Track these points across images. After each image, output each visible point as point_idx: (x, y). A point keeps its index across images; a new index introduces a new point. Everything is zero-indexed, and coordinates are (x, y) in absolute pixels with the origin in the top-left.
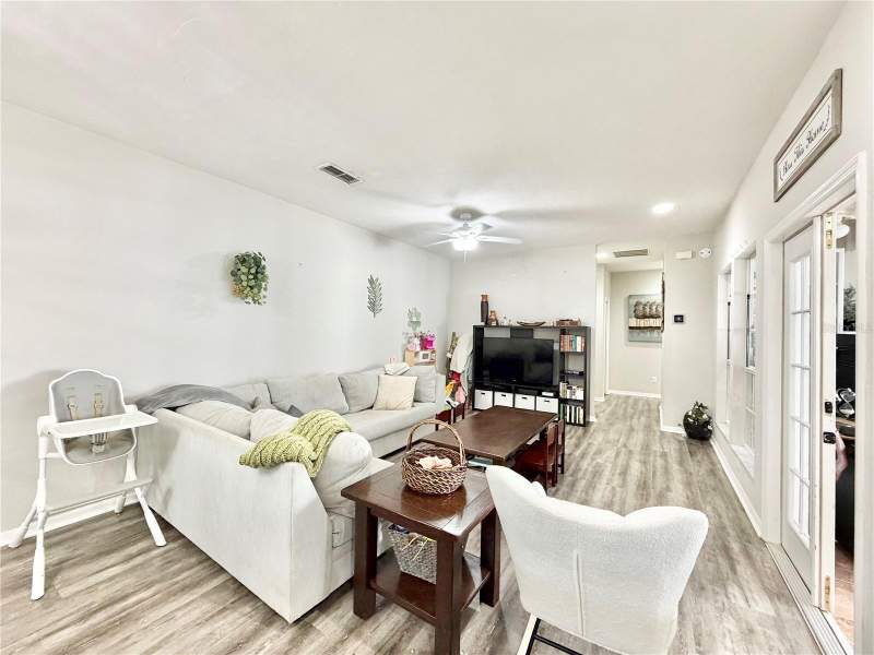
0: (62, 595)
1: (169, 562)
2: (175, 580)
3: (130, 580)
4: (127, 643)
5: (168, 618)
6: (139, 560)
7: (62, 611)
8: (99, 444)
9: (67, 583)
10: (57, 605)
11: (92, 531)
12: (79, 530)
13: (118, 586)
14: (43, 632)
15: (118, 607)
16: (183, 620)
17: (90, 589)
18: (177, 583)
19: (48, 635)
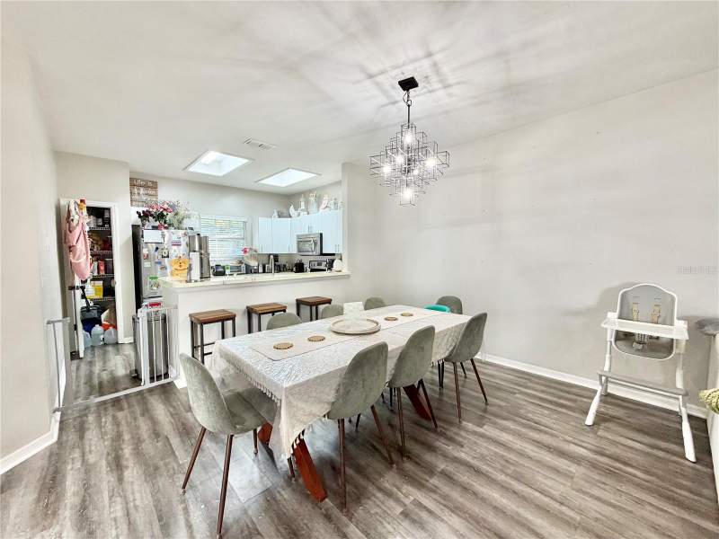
0: (599, 433)
1: (682, 475)
2: (673, 488)
3: (641, 459)
4: (603, 486)
5: (639, 502)
6: (661, 454)
7: (590, 440)
8: (639, 343)
9: (607, 429)
10: (592, 435)
11: (650, 415)
12: (643, 409)
13: (630, 455)
14: (576, 441)
15: (618, 465)
16: (646, 512)
17: (615, 443)
18: (673, 491)
19: (576, 444)
